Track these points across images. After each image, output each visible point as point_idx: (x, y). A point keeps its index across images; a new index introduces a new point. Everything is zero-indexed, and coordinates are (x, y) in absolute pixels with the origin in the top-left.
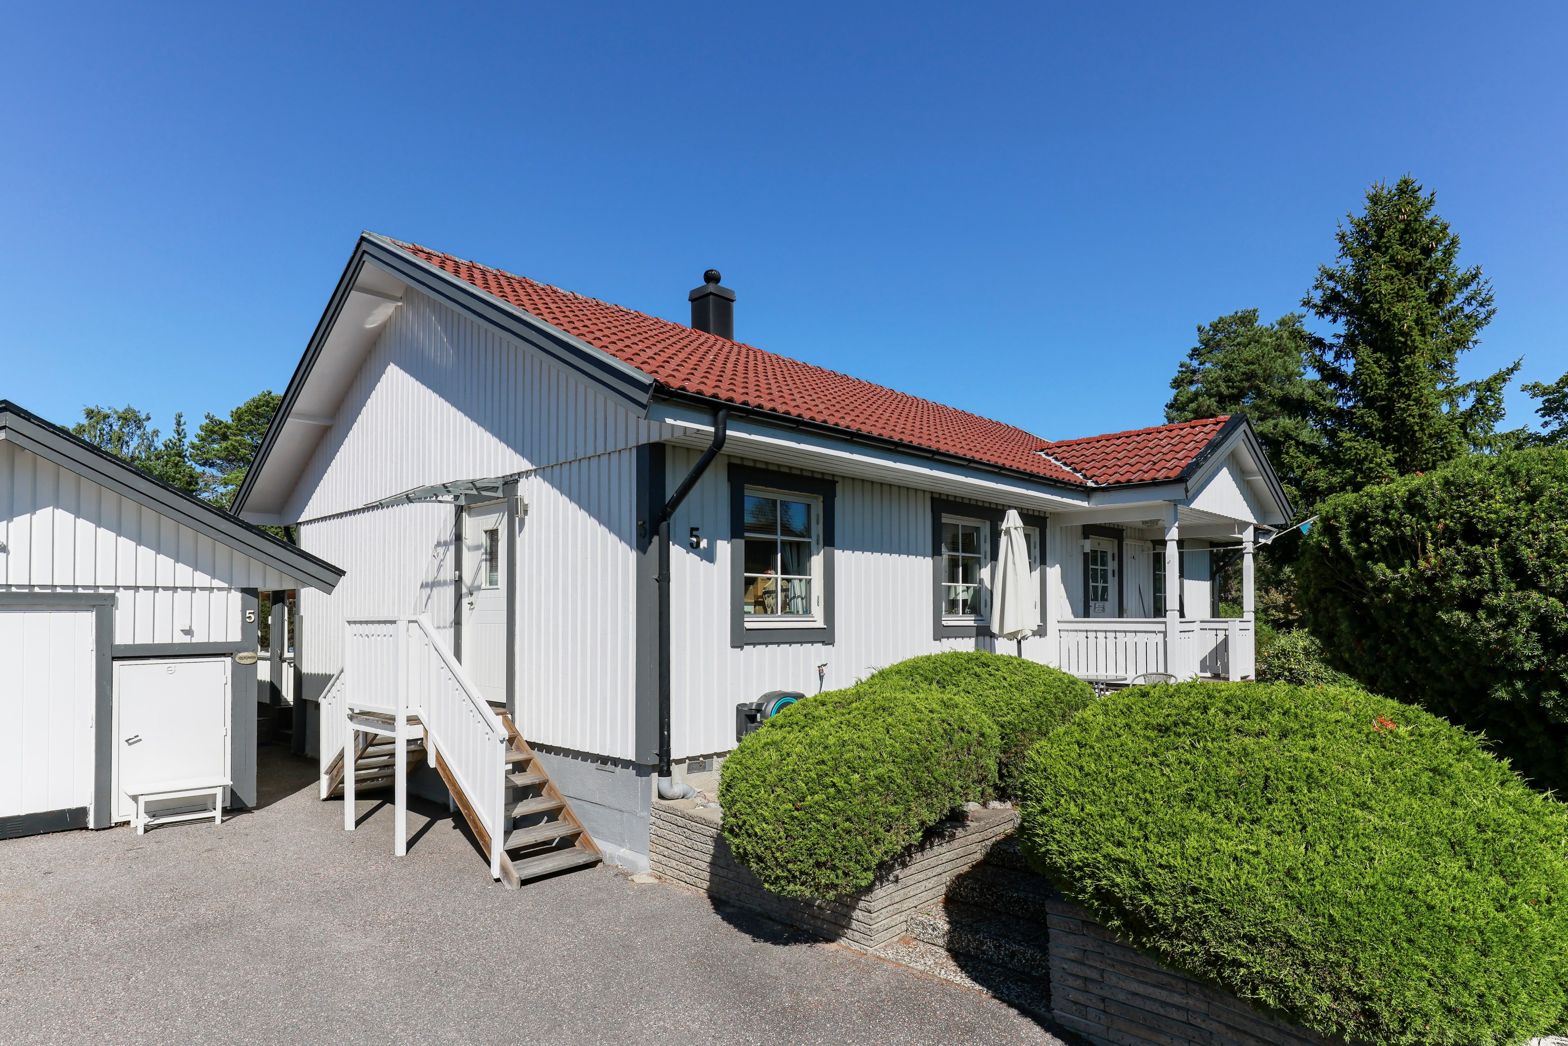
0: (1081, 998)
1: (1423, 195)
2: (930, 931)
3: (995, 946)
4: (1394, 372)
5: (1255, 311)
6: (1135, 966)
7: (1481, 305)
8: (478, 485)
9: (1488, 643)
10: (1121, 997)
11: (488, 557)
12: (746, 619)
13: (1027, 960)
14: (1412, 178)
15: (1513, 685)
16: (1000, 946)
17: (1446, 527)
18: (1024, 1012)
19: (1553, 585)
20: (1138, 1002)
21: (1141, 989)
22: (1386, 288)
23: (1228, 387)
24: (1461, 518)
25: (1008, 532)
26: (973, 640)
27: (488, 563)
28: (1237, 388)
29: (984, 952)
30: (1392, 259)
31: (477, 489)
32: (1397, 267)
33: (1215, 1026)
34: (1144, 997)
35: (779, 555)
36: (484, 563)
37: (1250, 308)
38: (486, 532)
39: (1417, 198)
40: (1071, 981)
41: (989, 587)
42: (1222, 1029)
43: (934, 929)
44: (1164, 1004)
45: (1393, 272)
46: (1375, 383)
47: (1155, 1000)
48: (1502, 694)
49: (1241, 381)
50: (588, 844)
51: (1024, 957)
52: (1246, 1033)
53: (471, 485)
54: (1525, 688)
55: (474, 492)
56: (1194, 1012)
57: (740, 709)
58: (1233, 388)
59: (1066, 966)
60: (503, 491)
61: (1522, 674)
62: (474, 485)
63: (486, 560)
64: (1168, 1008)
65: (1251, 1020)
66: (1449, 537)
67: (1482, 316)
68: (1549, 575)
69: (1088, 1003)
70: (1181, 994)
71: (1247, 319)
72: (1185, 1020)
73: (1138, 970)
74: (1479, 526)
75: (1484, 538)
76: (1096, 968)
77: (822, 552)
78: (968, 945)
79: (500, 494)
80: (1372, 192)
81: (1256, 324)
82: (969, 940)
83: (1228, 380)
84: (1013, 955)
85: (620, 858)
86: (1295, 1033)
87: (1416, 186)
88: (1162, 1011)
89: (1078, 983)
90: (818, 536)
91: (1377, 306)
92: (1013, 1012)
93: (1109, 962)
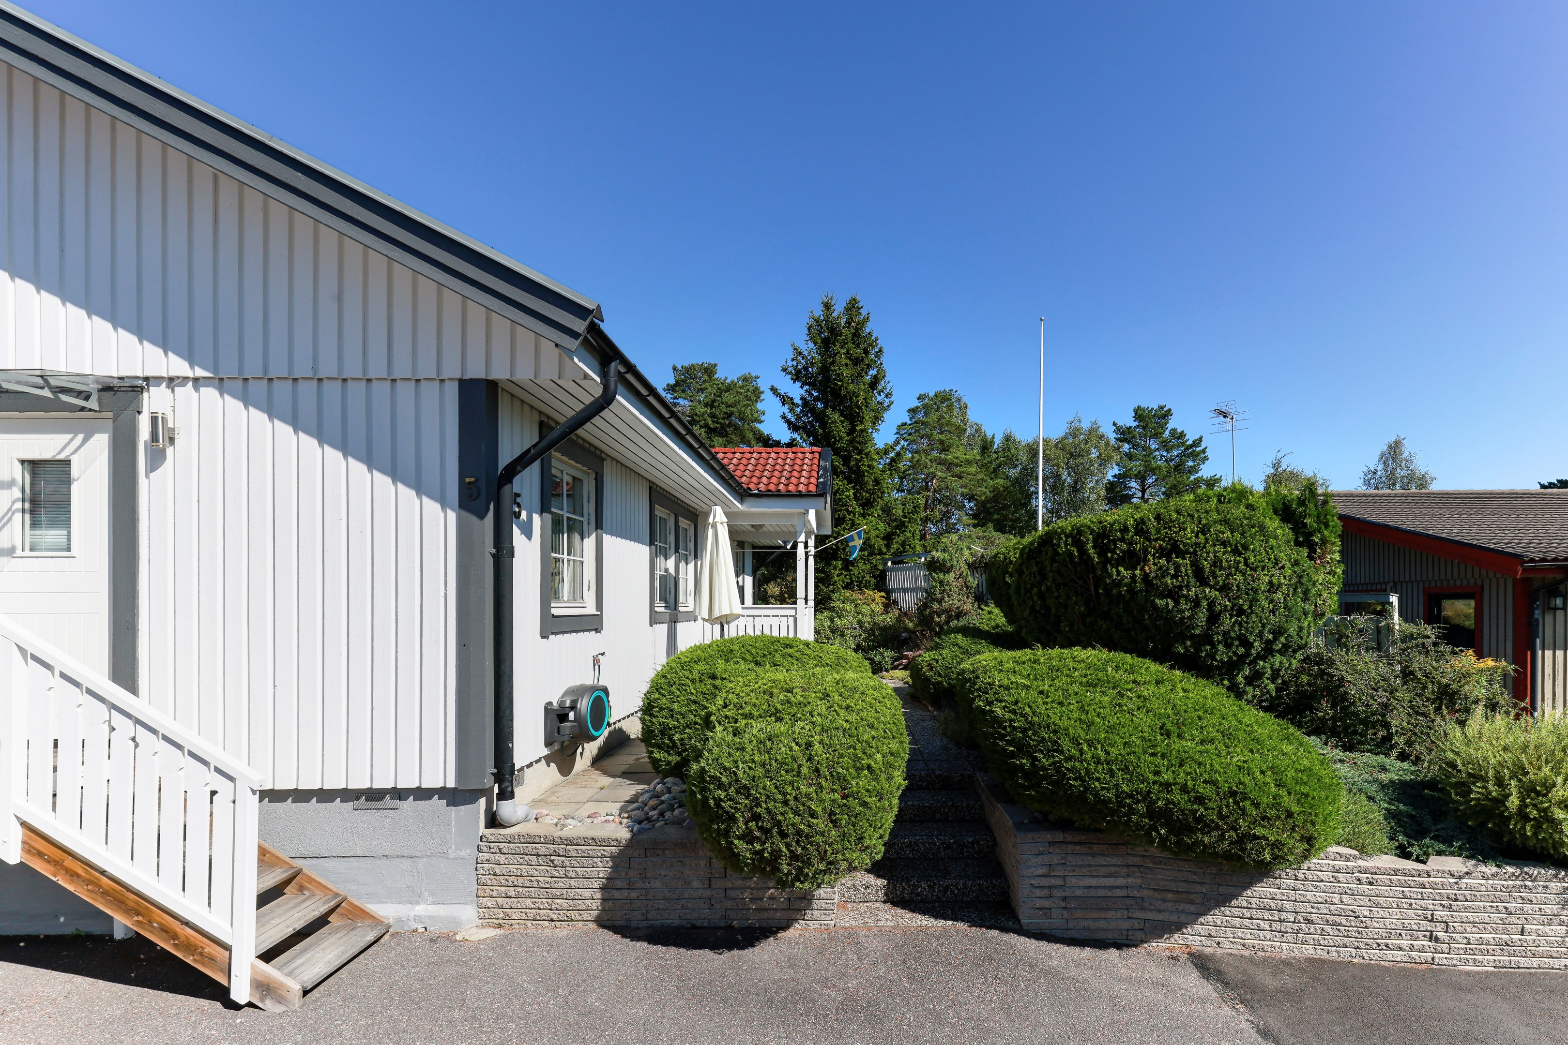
0: (1046, 903)
1: (864, 312)
2: (863, 891)
3: (929, 887)
4: (851, 432)
5: (715, 365)
6: (1090, 866)
7: (887, 396)
8: (53, 382)
9: (1183, 618)
10: (1079, 892)
11: (27, 505)
12: (553, 605)
13: (959, 890)
14: (858, 298)
15: (1185, 644)
16: (935, 884)
17: (1160, 546)
18: (1004, 930)
19: (1217, 583)
20: (1093, 893)
21: (1093, 882)
22: (846, 372)
23: (713, 422)
24: (1169, 541)
25: (714, 525)
26: (665, 626)
27: (27, 516)
28: (720, 423)
29: (918, 895)
30: (848, 352)
31: (51, 388)
32: (850, 359)
33: (1145, 893)
34: (1096, 887)
35: (565, 536)
36: (18, 516)
37: (712, 362)
38: (23, 462)
39: (860, 313)
40: (1038, 893)
41: (674, 574)
42: (1151, 892)
43: (867, 888)
44: (1111, 888)
45: (848, 361)
46: (841, 438)
47: (1104, 887)
48: (1181, 650)
49: (723, 419)
50: (358, 914)
51: (957, 888)
52: (1166, 890)
53: (40, 381)
54: (1192, 646)
55: (46, 393)
56: (1132, 887)
57: (548, 709)
58: (717, 423)
59: (1033, 882)
60: (100, 400)
61: (1193, 637)
62: (46, 381)
63: (23, 511)
64: (1114, 890)
65: (1170, 880)
66: (1163, 553)
67: (886, 404)
68: (1215, 578)
69: (1053, 905)
70: (1123, 877)
71: (709, 371)
72: (1125, 895)
73: (1093, 868)
74: (1182, 547)
75: (1181, 554)
76: (1059, 876)
77: (594, 535)
78: (903, 892)
79: (93, 404)
80: (825, 300)
81: (716, 376)
82: (904, 888)
83: (713, 416)
84: (946, 889)
85: (418, 919)
86: (1197, 880)
87: (860, 305)
88: (1109, 894)
89: (1044, 892)
90: (589, 515)
91: (840, 383)
92: (995, 933)
93: (1070, 868)
